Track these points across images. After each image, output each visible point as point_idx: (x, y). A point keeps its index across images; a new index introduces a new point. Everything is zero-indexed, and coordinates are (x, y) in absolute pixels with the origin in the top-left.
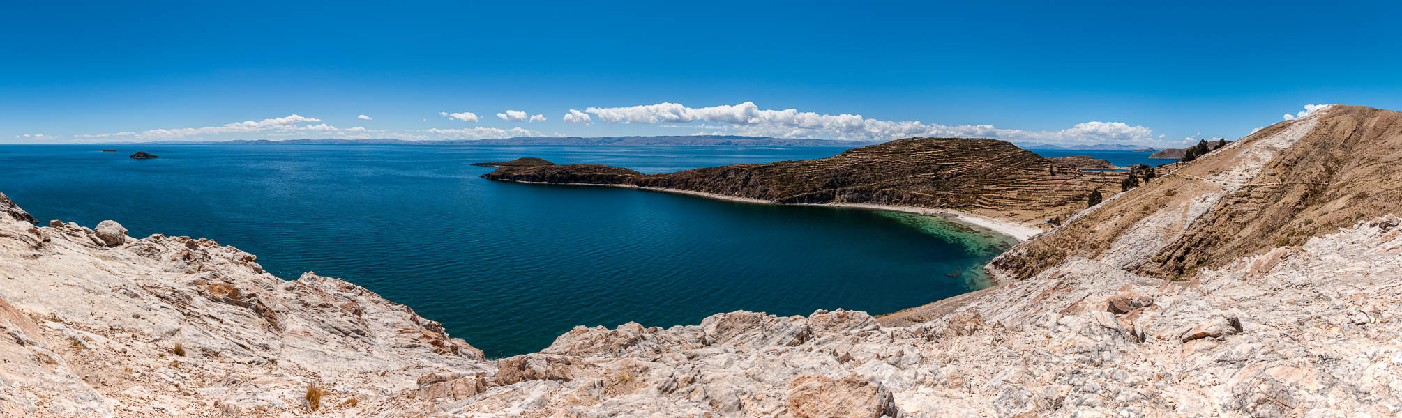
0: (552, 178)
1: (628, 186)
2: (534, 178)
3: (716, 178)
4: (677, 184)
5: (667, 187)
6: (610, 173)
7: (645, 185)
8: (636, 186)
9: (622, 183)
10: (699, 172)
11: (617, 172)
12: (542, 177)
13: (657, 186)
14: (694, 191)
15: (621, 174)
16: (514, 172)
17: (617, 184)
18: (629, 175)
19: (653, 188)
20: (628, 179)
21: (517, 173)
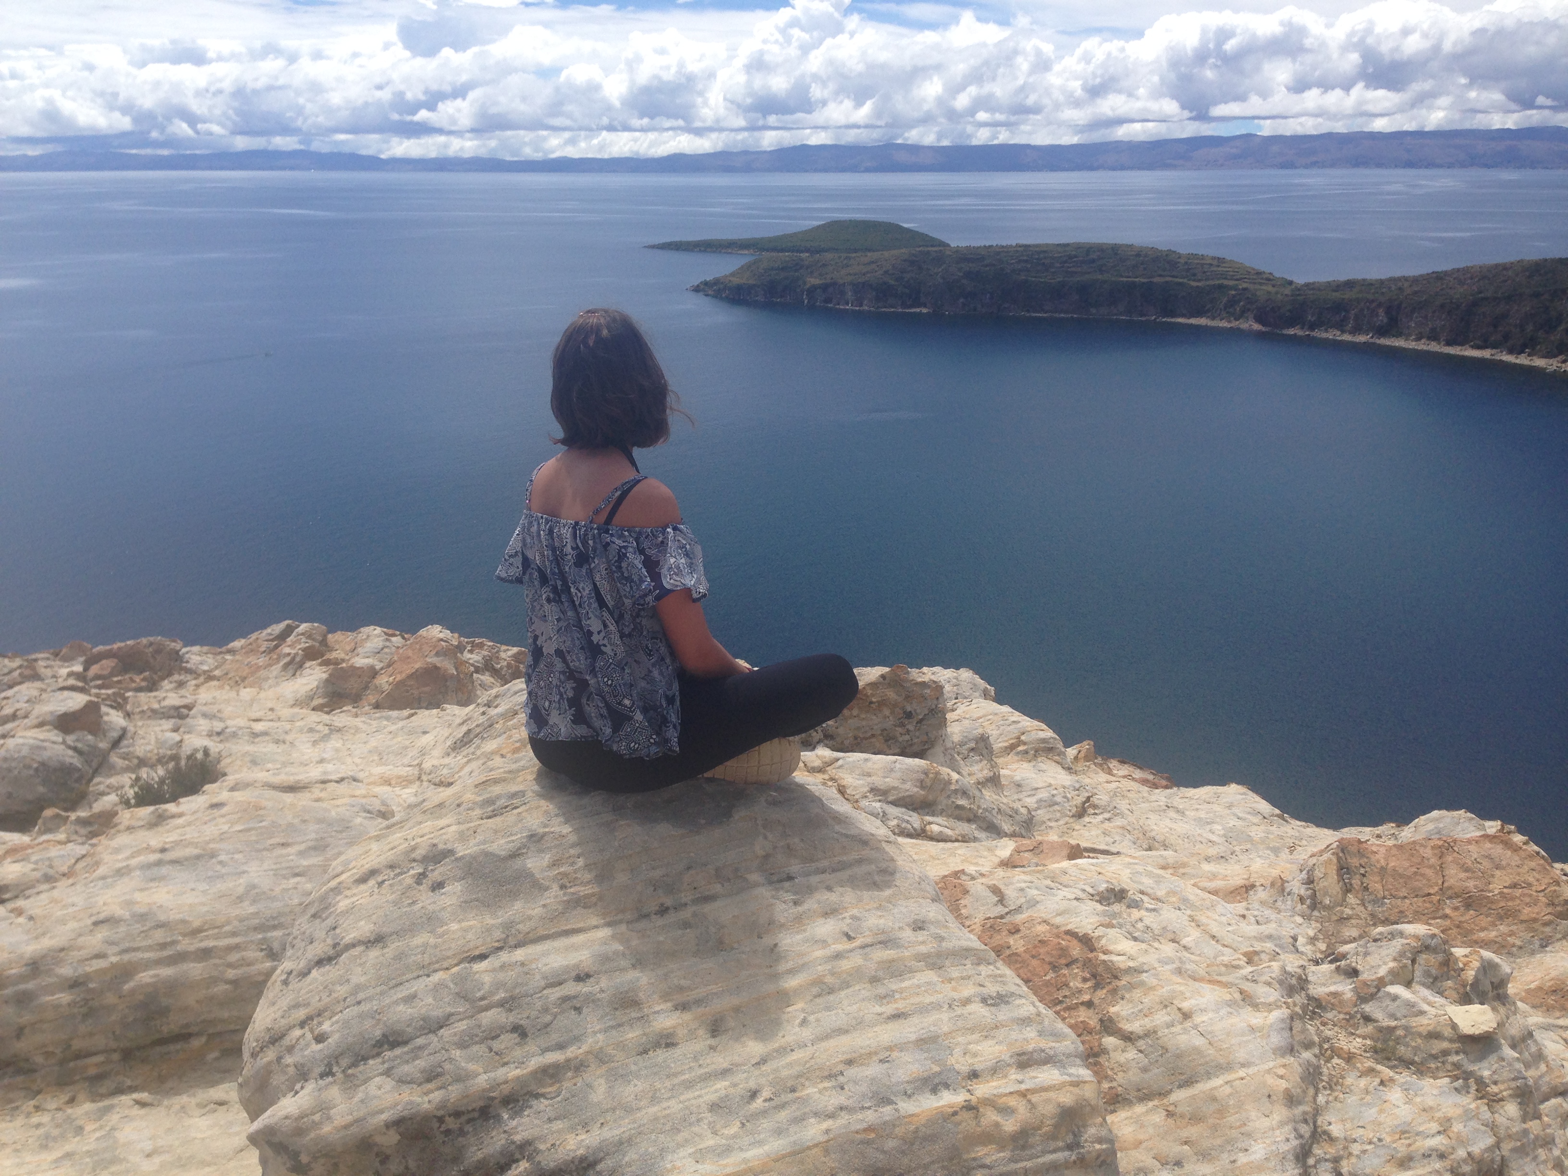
0: (944, 293)
1: (1224, 324)
2: (882, 293)
5: (1382, 332)
6: (1160, 276)
7: (1292, 323)
8: (1257, 327)
9: (1199, 313)
10: (1527, 274)
11: (1188, 270)
12: (907, 291)
13: (1340, 326)
14: (1494, 351)
15: (1199, 281)
16: (812, 272)
17: (1183, 316)
18: (1231, 283)
19: (1324, 335)
20: (1225, 300)
21: (821, 275)
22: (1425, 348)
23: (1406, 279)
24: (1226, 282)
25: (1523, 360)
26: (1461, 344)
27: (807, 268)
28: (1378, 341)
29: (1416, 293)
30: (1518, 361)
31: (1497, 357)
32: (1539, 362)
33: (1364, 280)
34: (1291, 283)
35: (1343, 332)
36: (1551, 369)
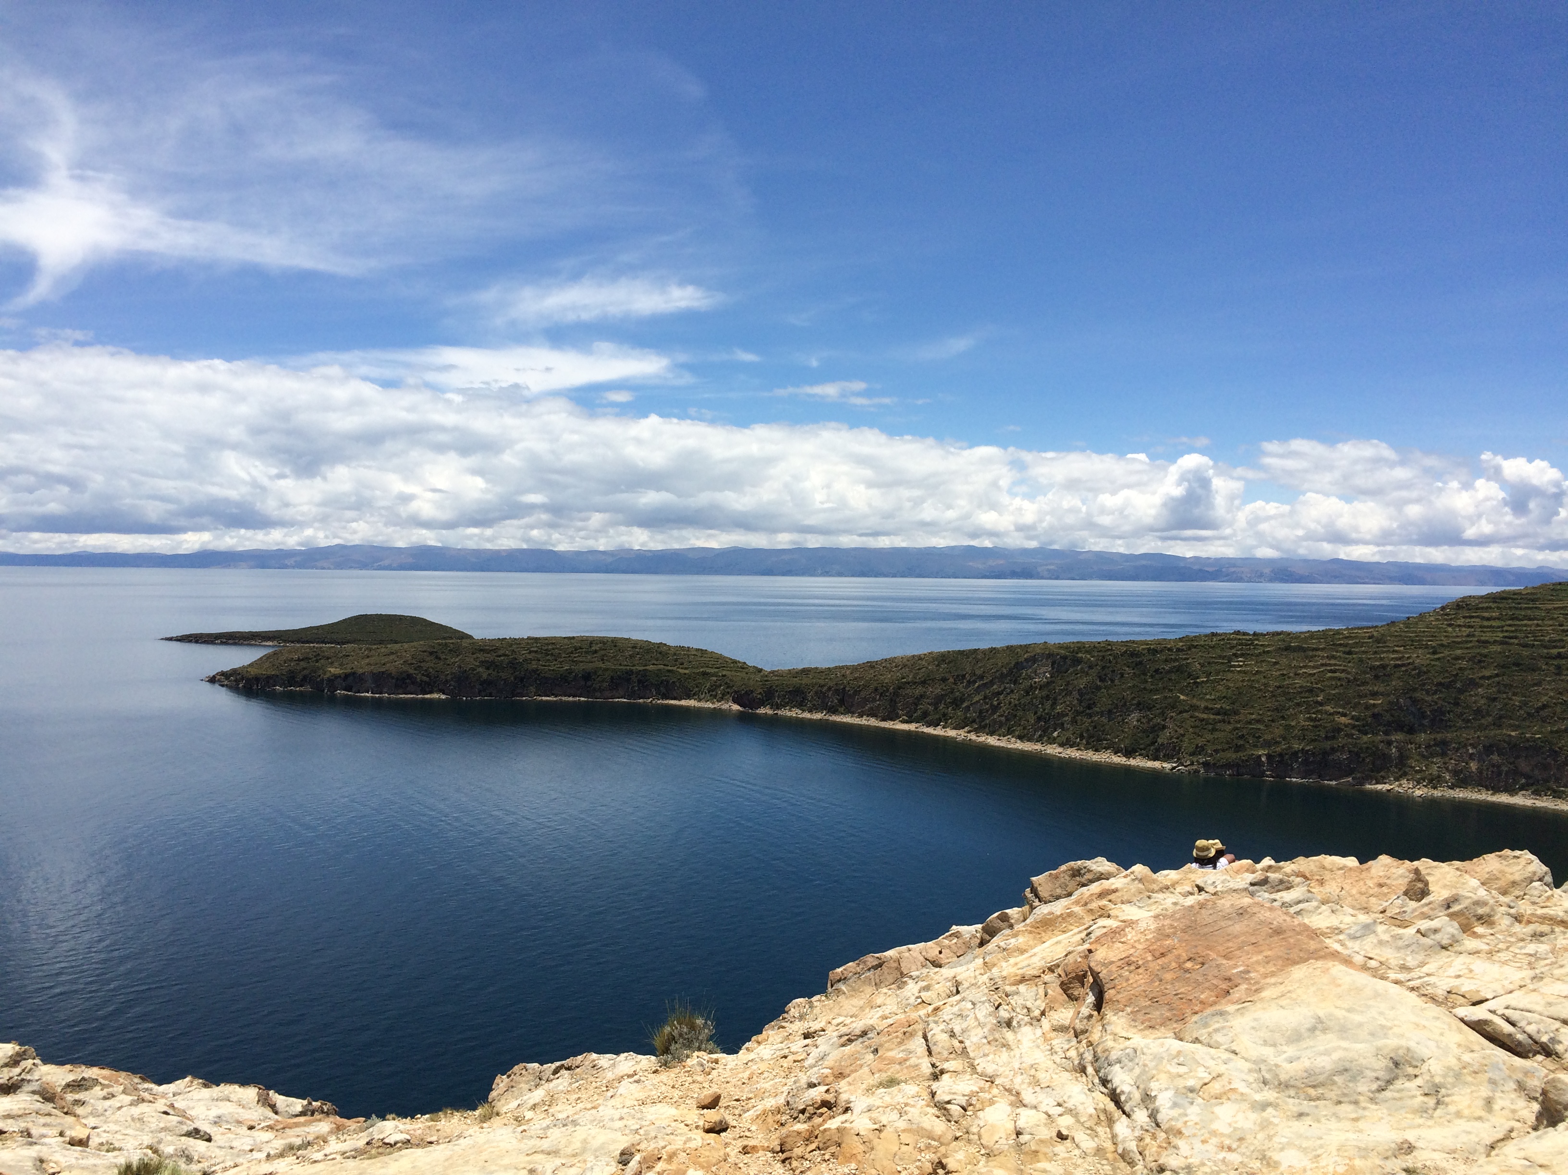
0: (463, 680)
1: (709, 705)
2: (403, 682)
3: (992, 683)
4: (866, 700)
5: (833, 711)
6: (653, 664)
7: (763, 704)
8: (736, 707)
9: (689, 697)
10: (936, 663)
11: (676, 660)
12: (427, 679)
13: (801, 706)
14: (917, 725)
15: (686, 669)
16: (332, 663)
17: (675, 699)
18: (712, 671)
19: (789, 714)
20: (708, 685)
21: (341, 665)
22: (866, 723)
23: (847, 667)
24: (709, 670)
25: (938, 731)
26: (892, 719)
27: (328, 658)
28: (831, 718)
29: (856, 679)
30: (935, 732)
31: (920, 730)
32: (951, 733)
33: (817, 668)
34: (760, 670)
35: (803, 711)
36: (960, 739)
